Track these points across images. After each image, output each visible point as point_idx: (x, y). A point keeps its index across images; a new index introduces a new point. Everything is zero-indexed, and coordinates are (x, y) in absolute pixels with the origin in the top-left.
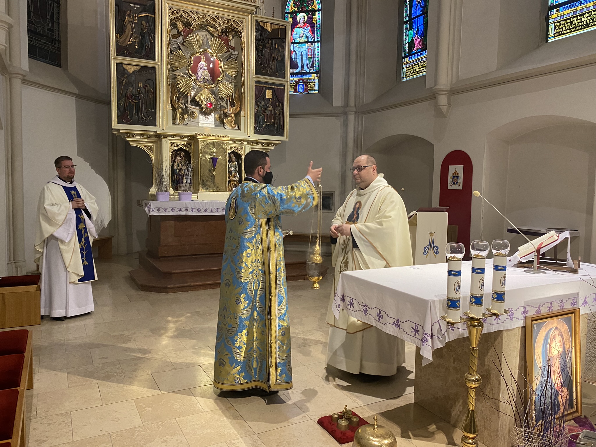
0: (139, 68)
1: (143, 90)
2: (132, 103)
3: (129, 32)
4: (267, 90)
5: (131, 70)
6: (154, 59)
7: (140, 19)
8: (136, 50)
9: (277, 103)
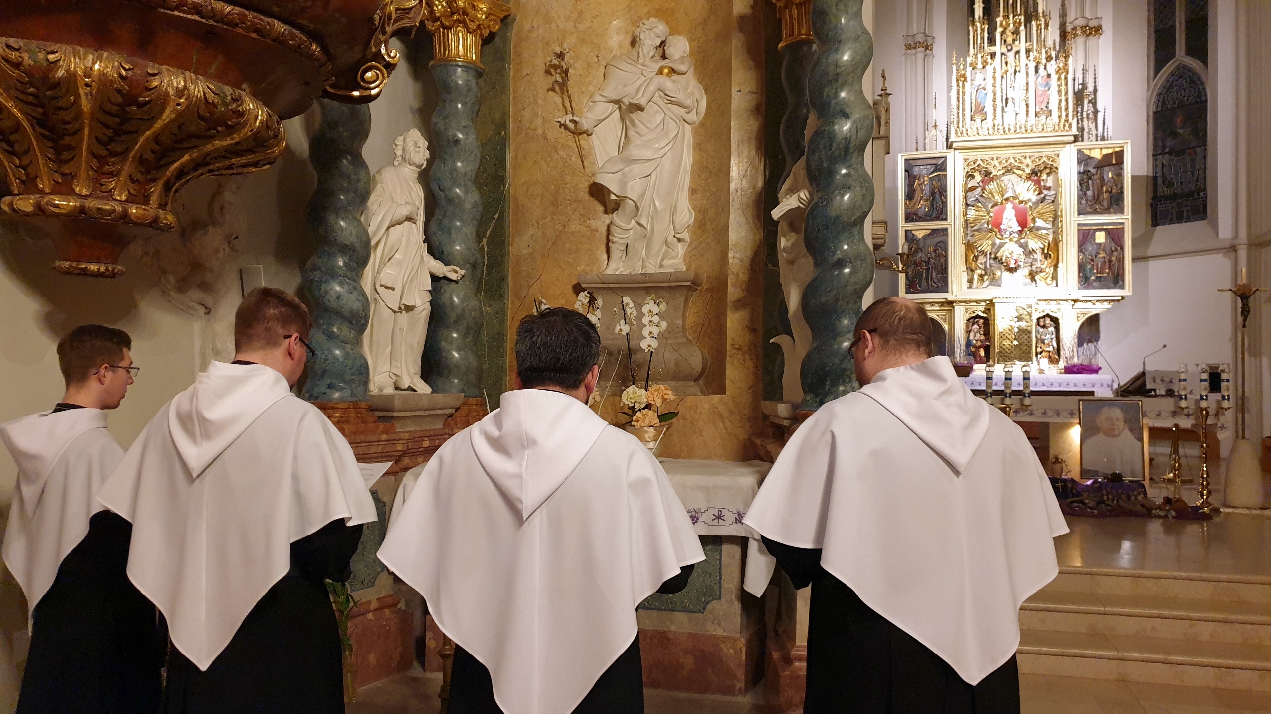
0: (929, 231)
1: (933, 255)
2: (922, 270)
3: (918, 196)
4: (1097, 233)
5: (920, 234)
6: (946, 219)
7: (931, 179)
8: (927, 212)
9: (1113, 248)
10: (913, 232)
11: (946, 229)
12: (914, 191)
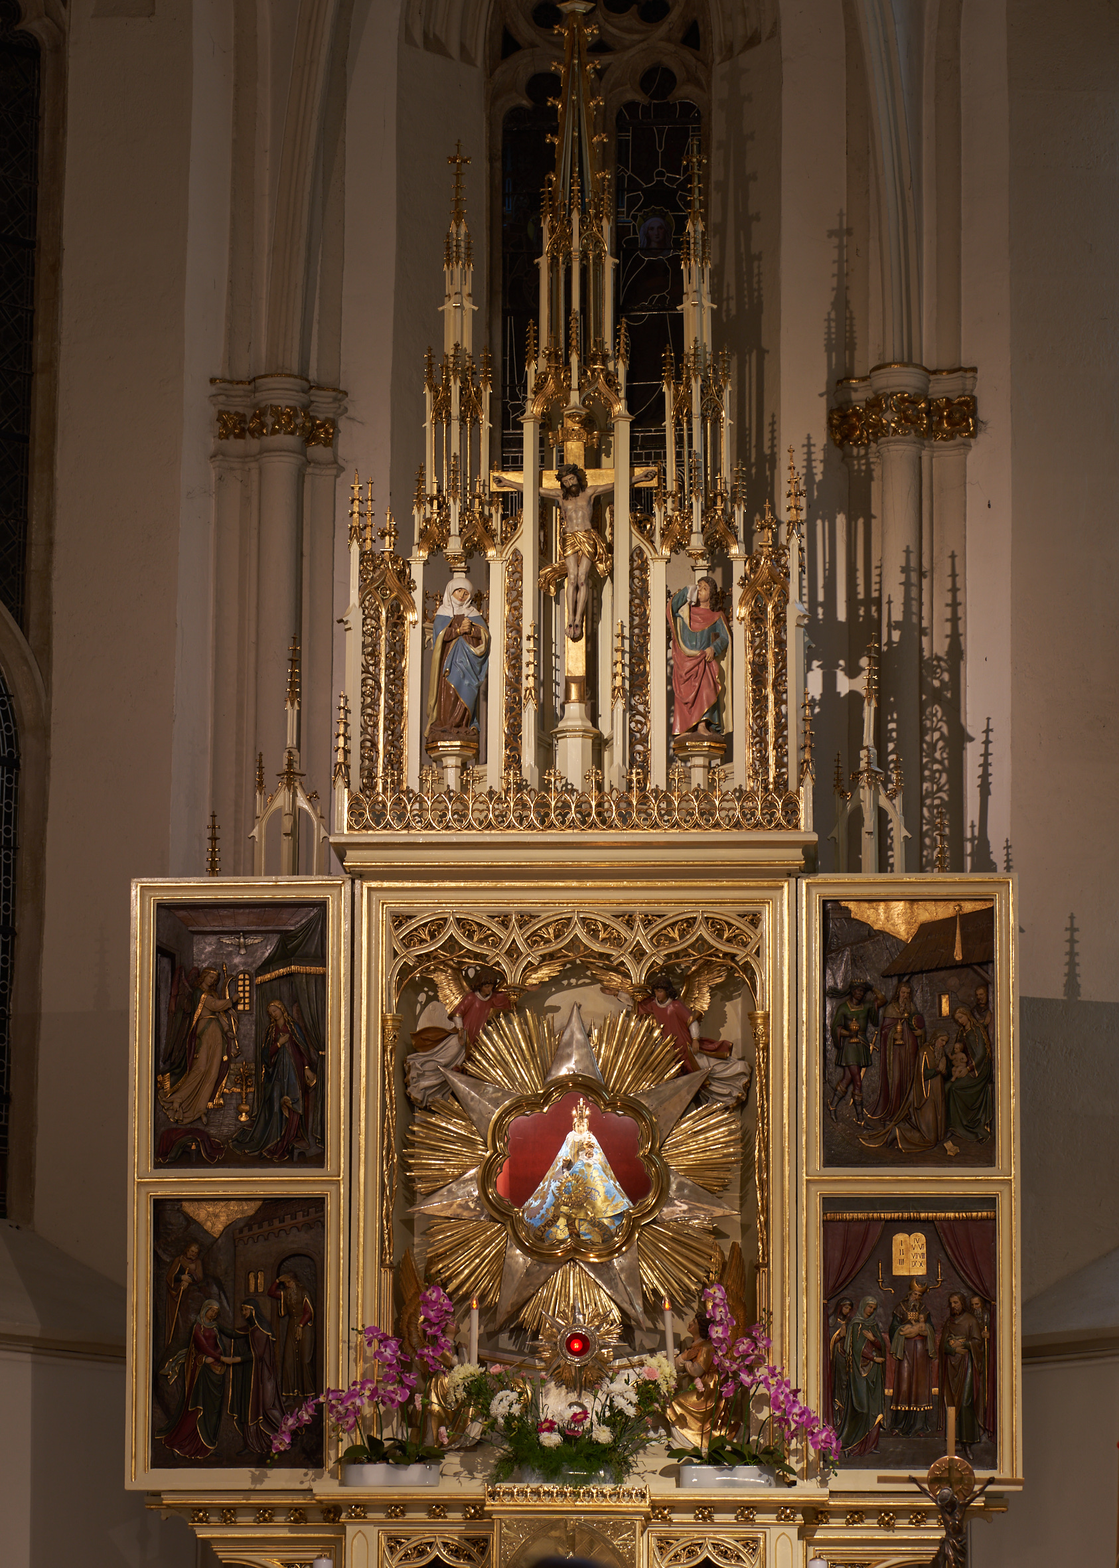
0: (250, 1209)
1: (267, 1307)
2: (218, 1370)
3: (209, 1060)
4: (899, 1238)
5: (215, 1220)
6: (319, 1160)
7: (263, 993)
8: (243, 1129)
9: (955, 1298)
10: (189, 1208)
11: (318, 1203)
12: (194, 1037)
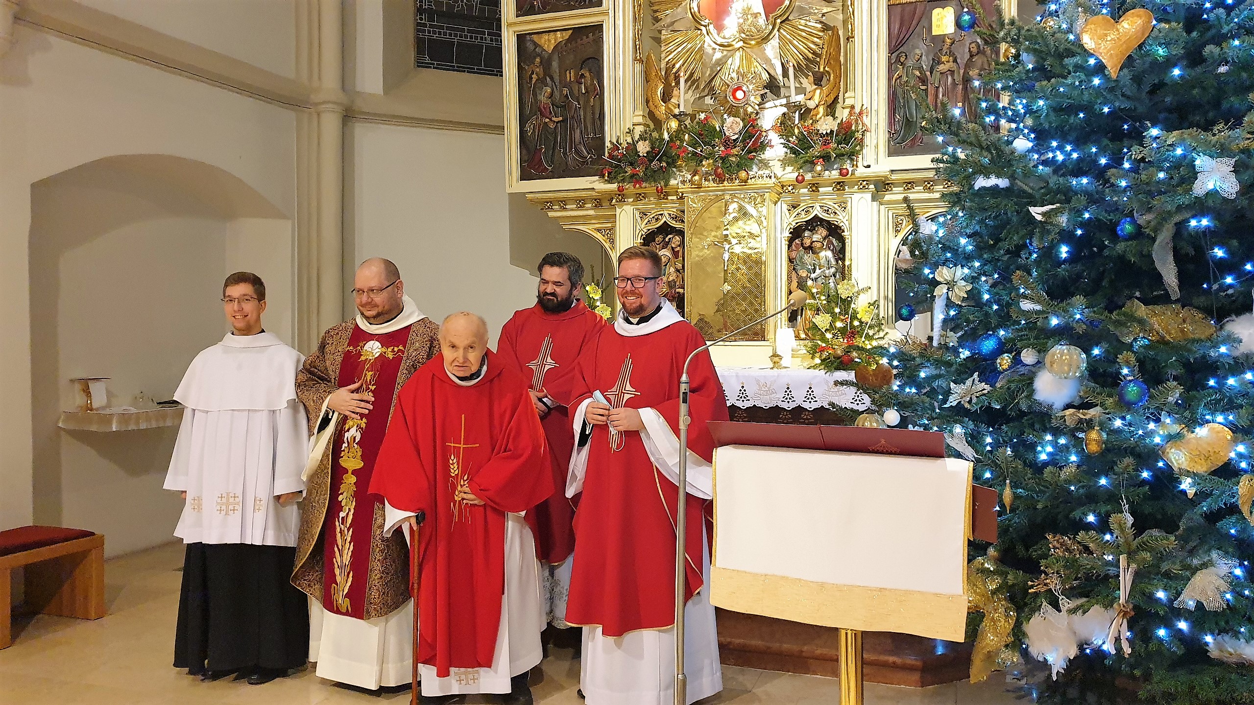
0: (566, 35)
1: (576, 88)
4: (936, 12)
9: (973, 45)
10: (535, 38)
11: (599, 27)
